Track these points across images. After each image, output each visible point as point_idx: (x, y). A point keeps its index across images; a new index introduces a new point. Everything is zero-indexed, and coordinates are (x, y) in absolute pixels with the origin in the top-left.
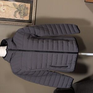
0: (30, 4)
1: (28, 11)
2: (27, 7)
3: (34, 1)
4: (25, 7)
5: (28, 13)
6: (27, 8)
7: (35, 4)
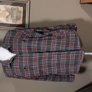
0: (23, 7)
1: (21, 15)
2: (19, 10)
3: (27, 4)
4: (18, 11)
5: (21, 17)
6: (20, 12)
7: (28, 7)
